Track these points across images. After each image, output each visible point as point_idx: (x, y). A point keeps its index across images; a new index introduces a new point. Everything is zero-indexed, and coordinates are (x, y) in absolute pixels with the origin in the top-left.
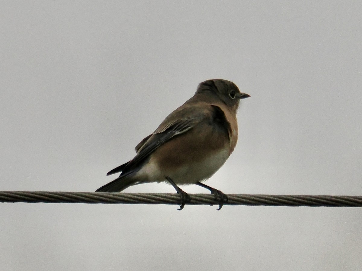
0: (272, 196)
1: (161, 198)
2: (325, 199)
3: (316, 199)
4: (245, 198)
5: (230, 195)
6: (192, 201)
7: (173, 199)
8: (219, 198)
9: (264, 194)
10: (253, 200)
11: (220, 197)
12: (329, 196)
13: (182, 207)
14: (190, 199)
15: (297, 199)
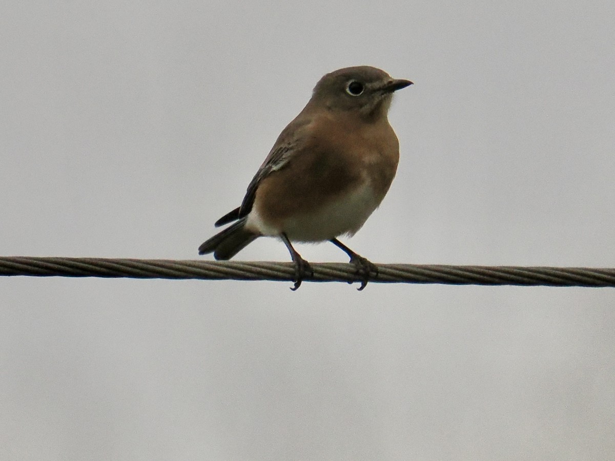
0: (454, 268)
1: (263, 270)
2: (546, 273)
3: (531, 273)
4: (407, 271)
5: (382, 266)
6: (316, 275)
7: (284, 272)
8: (361, 271)
9: (441, 264)
10: (423, 274)
11: (364, 269)
12: (553, 269)
13: (297, 285)
14: (312, 271)
15: (497, 273)
